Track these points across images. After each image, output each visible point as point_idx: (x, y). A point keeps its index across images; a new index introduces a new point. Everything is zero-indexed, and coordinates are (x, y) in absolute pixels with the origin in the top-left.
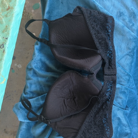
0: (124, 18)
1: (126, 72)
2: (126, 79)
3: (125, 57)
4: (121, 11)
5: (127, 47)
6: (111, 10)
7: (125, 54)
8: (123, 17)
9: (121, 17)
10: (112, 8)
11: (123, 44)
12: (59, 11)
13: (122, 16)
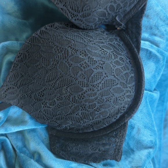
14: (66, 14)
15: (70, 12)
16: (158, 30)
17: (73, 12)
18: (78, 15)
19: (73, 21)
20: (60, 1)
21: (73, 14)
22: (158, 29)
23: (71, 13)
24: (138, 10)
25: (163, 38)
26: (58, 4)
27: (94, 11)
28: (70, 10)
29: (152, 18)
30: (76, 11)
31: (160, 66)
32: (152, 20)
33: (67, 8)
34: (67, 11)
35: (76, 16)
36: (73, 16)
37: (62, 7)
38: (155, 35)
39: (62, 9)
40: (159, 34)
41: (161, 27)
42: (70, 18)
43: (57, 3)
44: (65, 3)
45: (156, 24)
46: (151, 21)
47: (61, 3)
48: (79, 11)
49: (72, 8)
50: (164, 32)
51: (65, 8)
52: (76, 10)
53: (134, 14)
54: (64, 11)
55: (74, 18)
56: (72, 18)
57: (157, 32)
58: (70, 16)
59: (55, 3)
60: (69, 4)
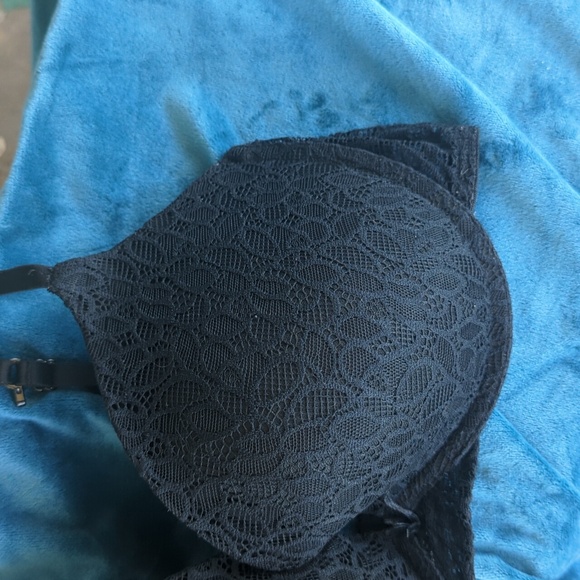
0: (562, 123)
1: (551, 476)
2: (546, 523)
3: (551, 378)
4: (544, 78)
5: (566, 317)
6: (477, 63)
7: (548, 356)
8: (553, 116)
9: (543, 119)
10: (484, 53)
11: (542, 290)
12: (135, 35)
13: (549, 112)
14: (222, 545)
15: (234, 539)
16: (526, 517)
17: (243, 535)
18: (261, 543)
19: (247, 559)
20: (199, 512)
21: (245, 542)
22: (524, 512)
23: (239, 541)
24: (452, 463)
26: (194, 520)
27: (312, 527)
28: (236, 532)
30: (253, 533)
33: (222, 528)
34: (227, 538)
35: (254, 544)
36: (245, 547)
37: (207, 527)
39: (208, 533)
41: (534, 506)
42: (238, 554)
43: (189, 518)
44: (217, 515)
45: (515, 496)
47: (204, 515)
48: (265, 531)
49: (241, 525)
51: (218, 529)
52: (253, 529)
54: (214, 537)
55: (248, 551)
56: (244, 552)
57: (521, 521)
58: (236, 548)
59: (184, 519)
60: (230, 518)
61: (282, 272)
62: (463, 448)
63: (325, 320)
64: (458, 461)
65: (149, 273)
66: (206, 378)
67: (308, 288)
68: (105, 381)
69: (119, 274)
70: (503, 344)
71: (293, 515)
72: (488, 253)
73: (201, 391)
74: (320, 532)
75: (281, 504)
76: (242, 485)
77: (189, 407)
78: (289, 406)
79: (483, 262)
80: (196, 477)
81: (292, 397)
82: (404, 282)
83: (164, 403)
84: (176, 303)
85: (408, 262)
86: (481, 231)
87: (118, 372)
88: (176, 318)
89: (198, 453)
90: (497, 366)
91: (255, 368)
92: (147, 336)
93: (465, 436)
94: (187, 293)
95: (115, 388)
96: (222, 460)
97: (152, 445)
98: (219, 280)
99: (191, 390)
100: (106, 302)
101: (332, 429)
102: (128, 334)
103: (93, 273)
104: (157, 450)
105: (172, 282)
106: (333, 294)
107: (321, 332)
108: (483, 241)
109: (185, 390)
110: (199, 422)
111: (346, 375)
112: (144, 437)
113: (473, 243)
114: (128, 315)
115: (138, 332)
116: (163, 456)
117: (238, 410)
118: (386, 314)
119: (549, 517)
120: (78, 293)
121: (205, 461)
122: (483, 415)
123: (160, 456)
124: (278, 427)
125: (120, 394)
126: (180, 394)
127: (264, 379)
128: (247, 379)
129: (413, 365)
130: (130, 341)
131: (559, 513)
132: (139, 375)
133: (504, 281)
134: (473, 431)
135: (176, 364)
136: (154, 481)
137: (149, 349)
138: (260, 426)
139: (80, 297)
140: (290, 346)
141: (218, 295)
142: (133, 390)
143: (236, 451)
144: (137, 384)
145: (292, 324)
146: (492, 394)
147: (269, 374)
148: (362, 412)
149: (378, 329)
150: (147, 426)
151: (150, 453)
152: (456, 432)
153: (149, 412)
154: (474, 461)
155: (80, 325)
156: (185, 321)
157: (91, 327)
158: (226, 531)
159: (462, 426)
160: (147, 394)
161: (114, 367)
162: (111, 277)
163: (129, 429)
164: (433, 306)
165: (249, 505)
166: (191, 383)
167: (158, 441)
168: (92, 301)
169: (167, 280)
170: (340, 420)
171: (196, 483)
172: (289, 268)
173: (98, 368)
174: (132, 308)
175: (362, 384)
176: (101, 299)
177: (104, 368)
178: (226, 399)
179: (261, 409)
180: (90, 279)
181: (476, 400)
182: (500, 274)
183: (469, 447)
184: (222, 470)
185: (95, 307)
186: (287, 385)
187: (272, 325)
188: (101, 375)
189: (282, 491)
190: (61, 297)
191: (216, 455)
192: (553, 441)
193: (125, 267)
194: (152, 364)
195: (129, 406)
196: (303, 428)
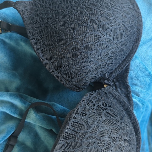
14: (61, 80)
15: (64, 79)
16: (138, 81)
17: (67, 78)
18: (71, 81)
19: (67, 86)
20: (55, 69)
21: (67, 80)
22: (138, 79)
23: (66, 80)
24: (123, 68)
25: (143, 87)
26: (54, 72)
27: (86, 77)
28: (65, 77)
29: (133, 70)
30: (70, 78)
31: (140, 113)
32: (133, 71)
33: (61, 75)
34: (62, 78)
35: (70, 81)
36: (67, 82)
37: (57, 74)
38: (136, 85)
39: (57, 76)
40: (139, 84)
41: (141, 78)
42: (65, 83)
43: (52, 71)
44: (60, 71)
45: (137, 75)
46: (131, 72)
47: (56, 71)
48: (73, 77)
49: (67, 75)
50: (144, 83)
51: (60, 75)
52: (70, 76)
53: (119, 73)
54: (59, 78)
55: (68, 83)
56: (67, 83)
57: (137, 82)
58: (64, 82)
59: (51, 71)
60: (64, 72)
61: (83, 5)
62: (126, 65)
63: (95, 16)
64: (124, 68)
65: (43, 6)
66: (60, 30)
67: (90, 8)
68: (29, 32)
69: (34, 6)
70: (140, 35)
71: (82, 72)
72: (137, 9)
73: (58, 34)
74: (88, 79)
75: (79, 68)
76: (69, 61)
77: (55, 38)
78: (84, 38)
79: (136, 11)
80: (55, 59)
81: (85, 35)
82: (116, 10)
83: (47, 38)
84: (51, 13)
85: (117, 6)
86: (136, 3)
87: (33, 30)
88: (51, 16)
89: (57, 52)
90: (137, 41)
91: (75, 27)
92: (42, 21)
93: (127, 61)
94: (54, 10)
95: (32, 34)
96: (64, 53)
97: (43, 50)
98: (64, 7)
99: (55, 34)
100: (30, 13)
101: (96, 46)
102: (36, 21)
103: (26, 5)
104: (44, 51)
105: (49, 8)
106: (97, 10)
107: (94, 19)
108: (136, 6)
109: (54, 34)
110: (57, 42)
111: (101, 30)
112: (40, 47)
113: (133, 6)
114: (36, 16)
115: (39, 20)
116: (46, 53)
117: (69, 39)
118: (112, 17)
119: (145, 81)
120: (22, 9)
121: (58, 54)
122: (132, 55)
123: (45, 53)
124: (81, 44)
125: (34, 36)
126: (52, 35)
127: (77, 30)
128: (72, 30)
129: (119, 32)
130: (37, 23)
131: (148, 80)
132: (39, 31)
133: (141, 17)
134: (129, 60)
135: (51, 27)
136: (43, 60)
137: (43, 24)
138: (76, 43)
139: (23, 10)
140: (85, 22)
141: (63, 10)
142: (38, 35)
143: (68, 50)
144: (39, 33)
145: (86, 16)
146: (135, 49)
147: (79, 29)
148: (105, 42)
149: (109, 20)
150: (41, 45)
151: (42, 52)
152: (125, 60)
153: (42, 41)
154: (129, 68)
155: (22, 18)
156: (54, 17)
157: (26, 18)
158: (62, 76)
159: (126, 58)
160: (42, 36)
161: (32, 29)
162: (31, 6)
163: (36, 45)
164: (124, 17)
165: (70, 68)
166: (55, 32)
167: (44, 48)
168: (26, 12)
169: (48, 8)
170: (98, 43)
171: (55, 61)
172: (85, 4)
173: (27, 29)
174: (37, 14)
175: (105, 34)
176: (29, 12)
177: (29, 29)
178: (66, 36)
179: (76, 38)
180: (25, 7)
181: (131, 51)
182: (140, 15)
183: (128, 64)
184: (63, 56)
185: (27, 13)
186: (84, 32)
187: (80, 17)
188: (28, 31)
189: (80, 64)
190: (17, 10)
191: (62, 52)
192: (148, 61)
193: (35, 5)
194: (43, 28)
195: (36, 39)
196: (88, 44)
